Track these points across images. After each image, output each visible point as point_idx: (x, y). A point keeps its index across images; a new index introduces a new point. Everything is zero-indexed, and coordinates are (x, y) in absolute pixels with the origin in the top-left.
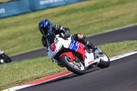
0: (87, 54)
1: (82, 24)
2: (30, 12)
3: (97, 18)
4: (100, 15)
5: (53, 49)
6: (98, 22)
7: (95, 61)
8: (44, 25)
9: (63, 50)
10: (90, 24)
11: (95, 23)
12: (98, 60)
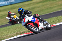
0: (40, 24)
1: (49, 7)
2: (26, 2)
3: (56, 4)
4: (57, 3)
5: (24, 21)
6: (57, 6)
7: (44, 27)
8: (20, 10)
9: (29, 22)
10: (53, 7)
11: (55, 6)
12: (45, 27)
